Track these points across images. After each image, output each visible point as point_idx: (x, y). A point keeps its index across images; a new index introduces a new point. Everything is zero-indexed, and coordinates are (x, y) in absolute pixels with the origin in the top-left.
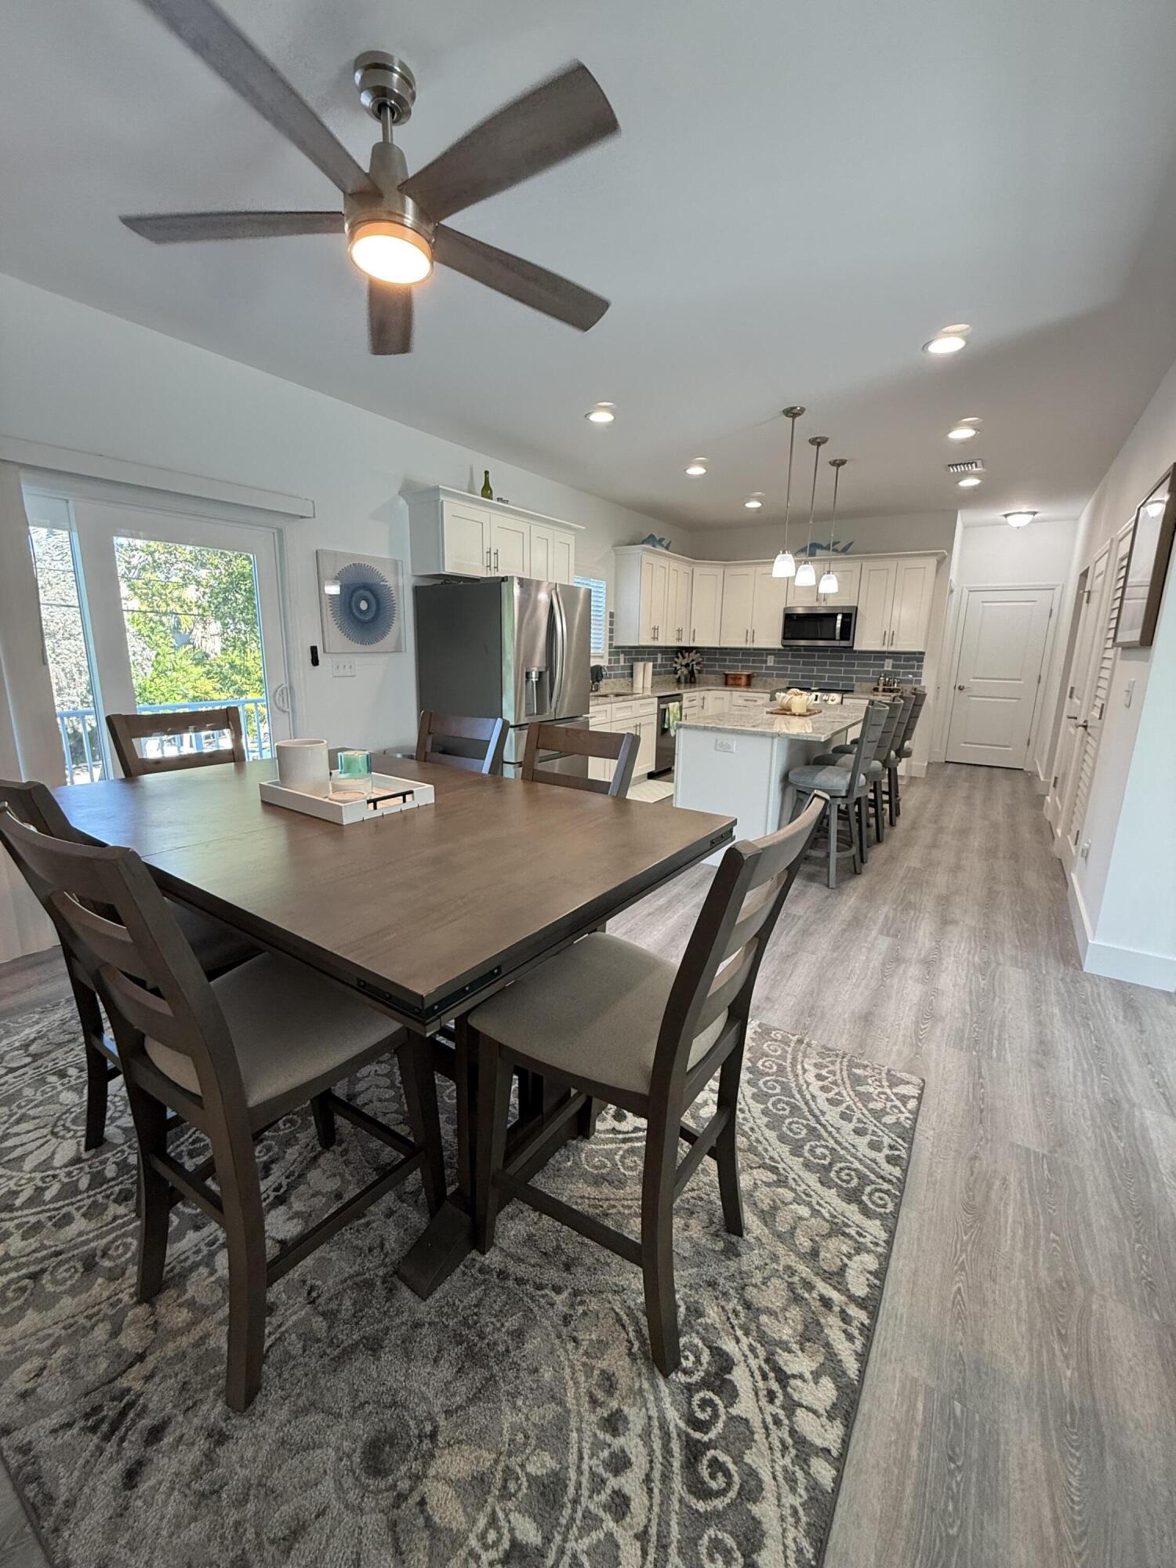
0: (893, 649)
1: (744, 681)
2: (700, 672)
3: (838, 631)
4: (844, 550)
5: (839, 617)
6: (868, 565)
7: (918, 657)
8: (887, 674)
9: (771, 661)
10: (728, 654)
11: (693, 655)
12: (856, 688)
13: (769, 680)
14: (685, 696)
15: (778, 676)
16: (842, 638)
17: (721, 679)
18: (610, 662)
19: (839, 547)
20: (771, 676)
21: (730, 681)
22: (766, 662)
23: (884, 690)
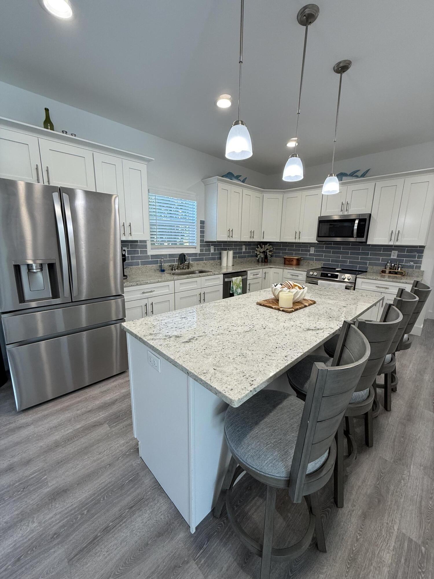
0: (398, 243)
1: (295, 262)
2: (272, 256)
3: (355, 231)
4: (363, 175)
5: (357, 222)
6: (380, 184)
7: (419, 250)
8: (392, 261)
9: (312, 250)
10: (287, 246)
11: (267, 246)
12: (368, 270)
13: (311, 262)
14: (249, 272)
15: (316, 260)
16: (358, 236)
17: (282, 261)
18: (201, 250)
19: (360, 174)
20: (312, 259)
21: (287, 262)
22: (309, 251)
23: (390, 273)
